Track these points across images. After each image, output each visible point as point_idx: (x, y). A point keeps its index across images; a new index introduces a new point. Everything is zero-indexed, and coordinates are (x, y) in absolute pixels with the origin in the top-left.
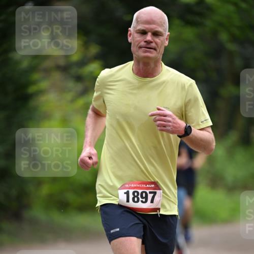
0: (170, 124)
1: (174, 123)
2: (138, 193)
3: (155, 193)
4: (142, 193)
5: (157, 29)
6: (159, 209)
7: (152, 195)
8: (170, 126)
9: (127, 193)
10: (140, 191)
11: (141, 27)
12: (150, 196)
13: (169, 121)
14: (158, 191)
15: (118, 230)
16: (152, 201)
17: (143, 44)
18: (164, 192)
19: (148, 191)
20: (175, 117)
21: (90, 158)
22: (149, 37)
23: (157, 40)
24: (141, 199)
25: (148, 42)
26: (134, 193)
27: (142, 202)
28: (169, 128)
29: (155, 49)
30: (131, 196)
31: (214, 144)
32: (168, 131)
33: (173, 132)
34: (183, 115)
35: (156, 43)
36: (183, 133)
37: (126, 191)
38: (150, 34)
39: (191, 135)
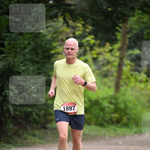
0: (79, 81)
1: (80, 81)
2: (68, 107)
3: (74, 107)
4: (70, 107)
5: (72, 48)
6: (76, 112)
7: (73, 107)
8: (78, 82)
9: (64, 107)
10: (69, 106)
11: (67, 47)
12: (73, 108)
13: (78, 80)
14: (76, 106)
15: (58, 119)
16: (74, 110)
17: (67, 53)
18: (78, 106)
19: (72, 106)
20: (81, 78)
21: (52, 93)
22: (70, 51)
23: (73, 51)
24: (69, 109)
25: (69, 53)
26: (66, 107)
27: (70, 110)
28: (78, 83)
29: (72, 55)
30: (66, 108)
31: (96, 88)
32: (78, 84)
33: (80, 84)
34: (84, 78)
35: (72, 53)
36: (84, 84)
37: (63, 106)
38: (70, 49)
39: (87, 85)
